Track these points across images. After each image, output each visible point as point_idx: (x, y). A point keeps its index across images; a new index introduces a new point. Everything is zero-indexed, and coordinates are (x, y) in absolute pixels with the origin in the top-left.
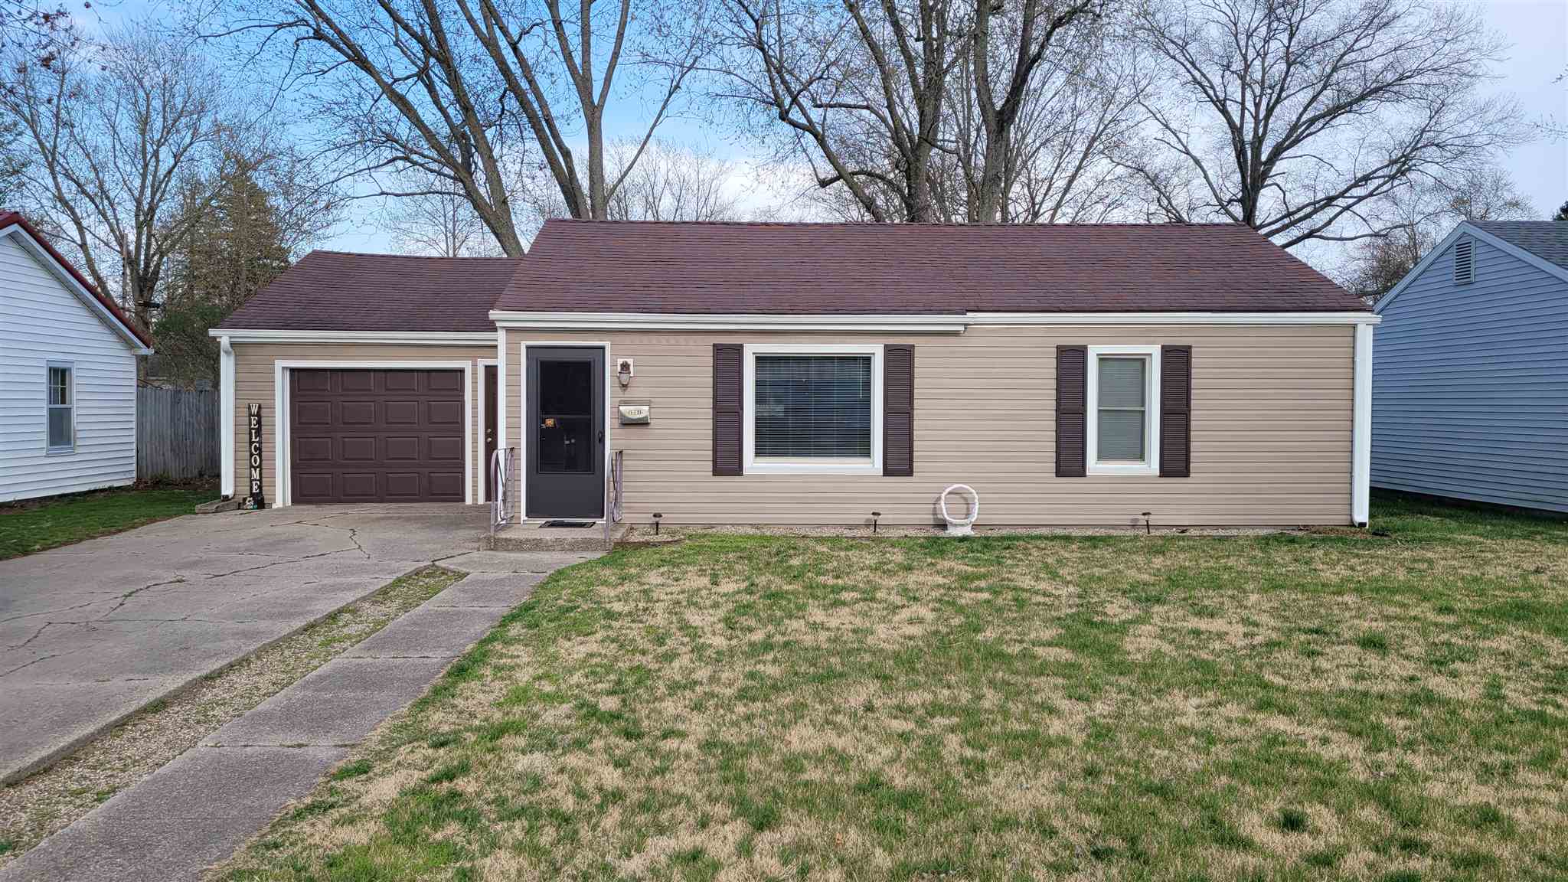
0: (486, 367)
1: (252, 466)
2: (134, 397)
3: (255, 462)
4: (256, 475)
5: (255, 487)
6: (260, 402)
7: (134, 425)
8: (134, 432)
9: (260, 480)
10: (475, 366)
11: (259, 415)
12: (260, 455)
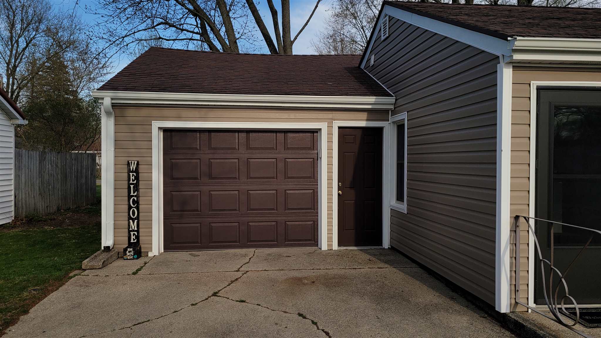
0: (339, 128)
1: (130, 218)
2: (12, 156)
3: (134, 214)
4: (134, 226)
5: (133, 237)
6: (138, 159)
7: (12, 177)
8: (13, 182)
9: (138, 231)
10: (330, 127)
11: (137, 171)
12: (138, 208)
